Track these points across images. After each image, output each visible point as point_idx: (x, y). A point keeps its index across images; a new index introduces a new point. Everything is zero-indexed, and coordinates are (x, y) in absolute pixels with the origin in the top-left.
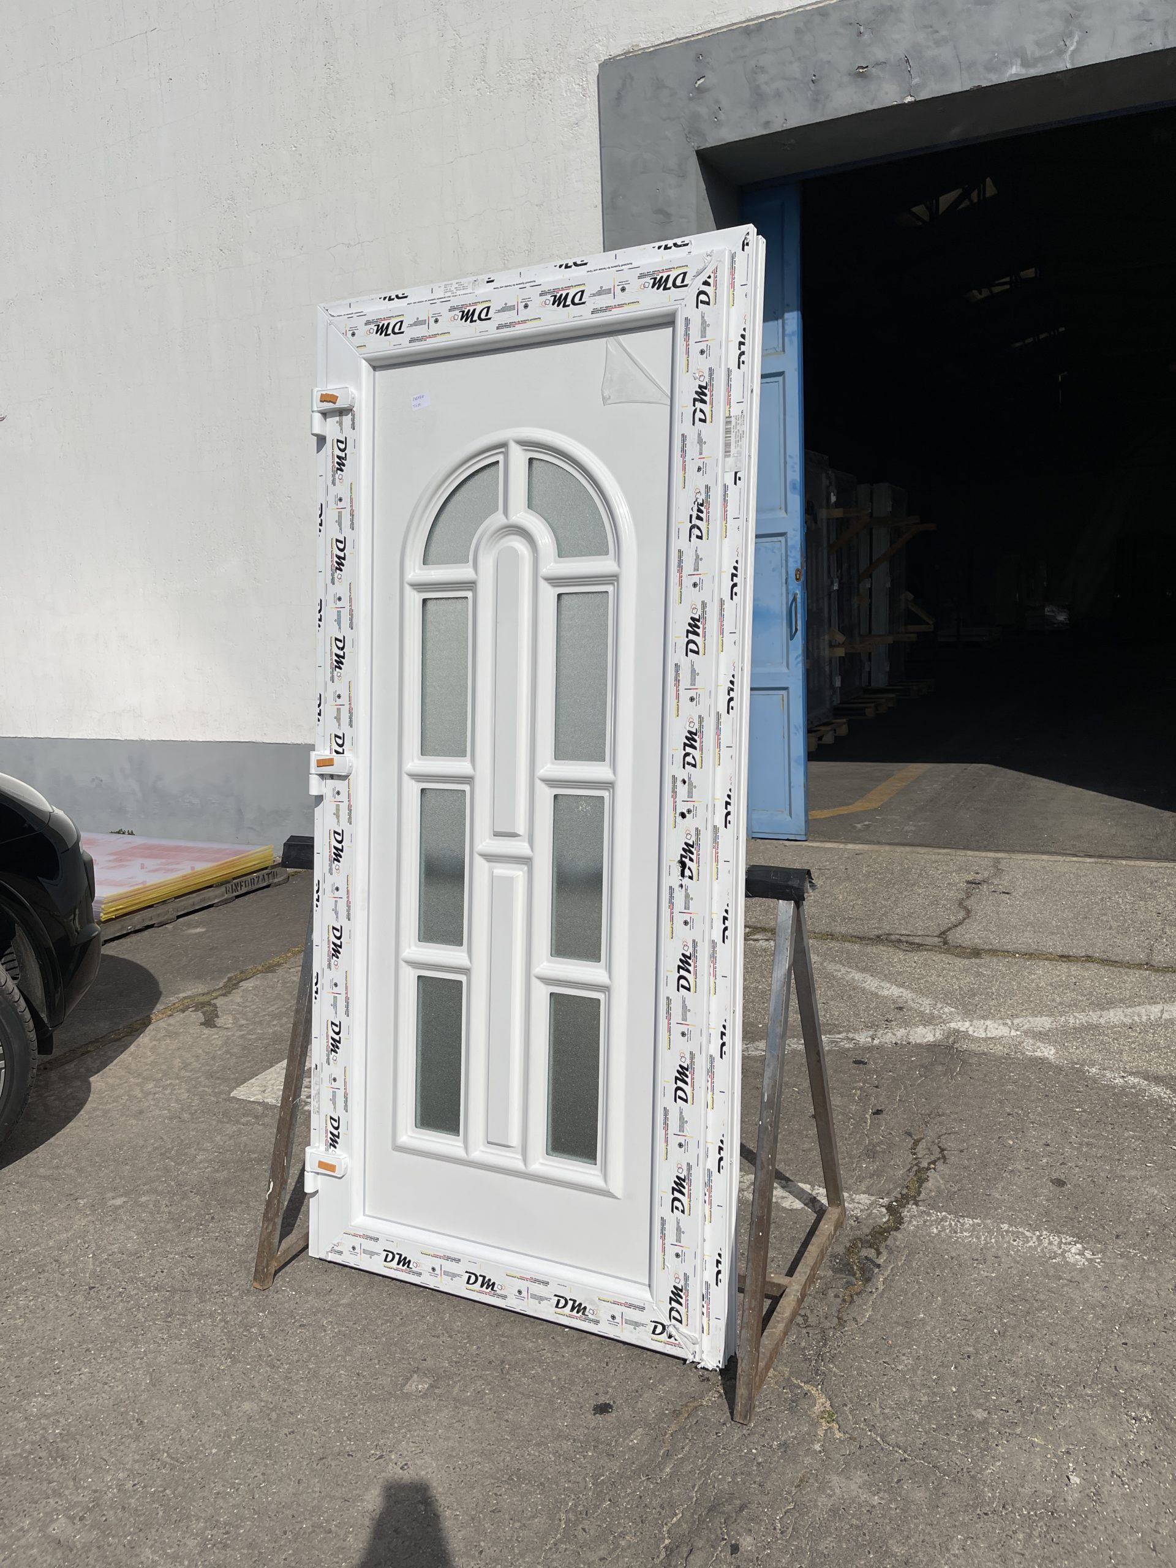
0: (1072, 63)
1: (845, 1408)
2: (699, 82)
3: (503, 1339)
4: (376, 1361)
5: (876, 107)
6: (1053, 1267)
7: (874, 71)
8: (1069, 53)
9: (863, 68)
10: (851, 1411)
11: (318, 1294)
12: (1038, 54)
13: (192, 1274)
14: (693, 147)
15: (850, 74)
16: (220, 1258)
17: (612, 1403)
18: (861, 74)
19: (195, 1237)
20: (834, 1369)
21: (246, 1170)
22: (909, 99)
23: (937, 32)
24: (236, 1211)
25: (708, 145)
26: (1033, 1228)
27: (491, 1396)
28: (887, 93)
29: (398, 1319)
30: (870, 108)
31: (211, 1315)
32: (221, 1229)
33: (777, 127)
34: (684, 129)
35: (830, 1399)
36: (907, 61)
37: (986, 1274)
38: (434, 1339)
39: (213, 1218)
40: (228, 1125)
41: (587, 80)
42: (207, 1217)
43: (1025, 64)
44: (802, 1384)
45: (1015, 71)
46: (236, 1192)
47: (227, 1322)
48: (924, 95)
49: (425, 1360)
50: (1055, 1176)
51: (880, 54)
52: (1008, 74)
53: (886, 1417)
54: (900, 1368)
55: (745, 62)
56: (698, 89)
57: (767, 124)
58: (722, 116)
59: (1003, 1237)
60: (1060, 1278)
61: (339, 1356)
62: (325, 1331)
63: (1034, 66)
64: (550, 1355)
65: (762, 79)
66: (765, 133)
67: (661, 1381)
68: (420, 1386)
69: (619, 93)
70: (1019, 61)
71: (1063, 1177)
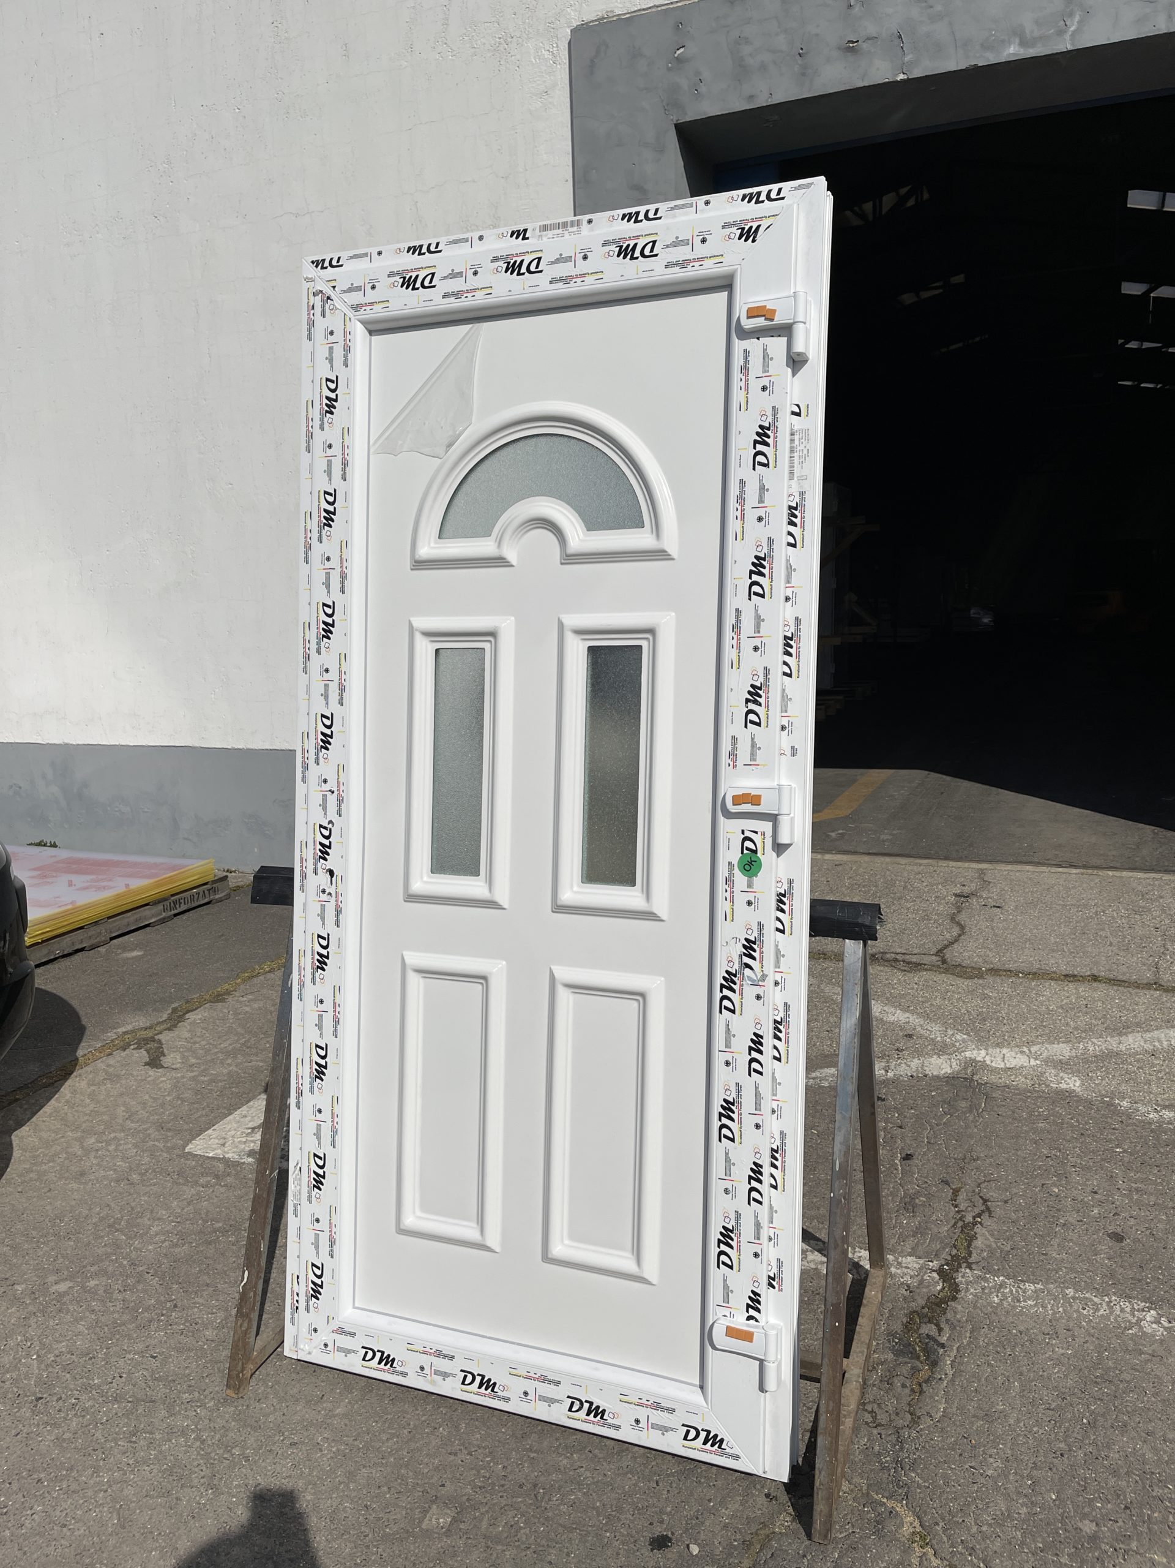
0: (1073, 44)
1: (937, 1527)
2: (678, 52)
3: (532, 1455)
4: (385, 1489)
5: (867, 84)
6: (1131, 1339)
7: (865, 46)
8: (1070, 33)
9: (853, 42)
10: (945, 1530)
11: (308, 1402)
12: (1036, 34)
13: (156, 1379)
14: (672, 120)
15: (839, 48)
16: (188, 1358)
17: (670, 1535)
18: (851, 48)
19: (156, 1331)
20: (917, 1479)
21: (210, 1243)
22: (901, 77)
23: (931, 7)
24: (202, 1296)
25: (688, 119)
26: (1103, 1293)
27: (527, 1531)
28: (878, 69)
29: (405, 1431)
30: (860, 84)
31: (183, 1432)
32: (186, 1321)
33: (762, 101)
34: (662, 101)
35: (918, 1517)
36: (900, 37)
37: (1062, 1351)
38: (452, 1457)
39: (175, 1306)
40: (185, 1188)
41: (557, 46)
42: (168, 1305)
43: (1023, 43)
44: (885, 1500)
45: (1013, 51)
46: (200, 1271)
47: (203, 1442)
48: (917, 73)
49: (443, 1485)
50: (1111, 1229)
51: (871, 29)
52: (1005, 54)
53: (985, 1537)
54: (990, 1472)
55: (728, 32)
56: (677, 58)
57: (751, 97)
58: (703, 89)
59: (1071, 1306)
60: (1141, 1353)
61: (340, 1483)
62: (321, 1450)
63: (1033, 45)
64: (589, 1474)
65: (746, 50)
66: (748, 108)
67: (723, 1503)
68: (441, 1520)
69: (592, 61)
70: (1017, 41)
71: (1119, 1230)
